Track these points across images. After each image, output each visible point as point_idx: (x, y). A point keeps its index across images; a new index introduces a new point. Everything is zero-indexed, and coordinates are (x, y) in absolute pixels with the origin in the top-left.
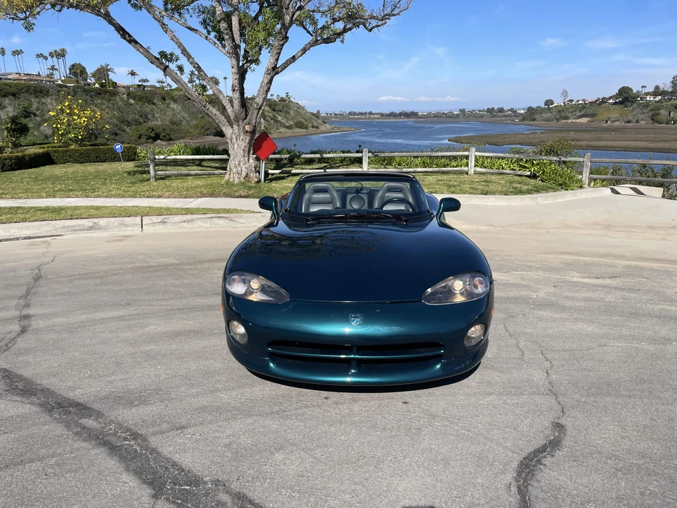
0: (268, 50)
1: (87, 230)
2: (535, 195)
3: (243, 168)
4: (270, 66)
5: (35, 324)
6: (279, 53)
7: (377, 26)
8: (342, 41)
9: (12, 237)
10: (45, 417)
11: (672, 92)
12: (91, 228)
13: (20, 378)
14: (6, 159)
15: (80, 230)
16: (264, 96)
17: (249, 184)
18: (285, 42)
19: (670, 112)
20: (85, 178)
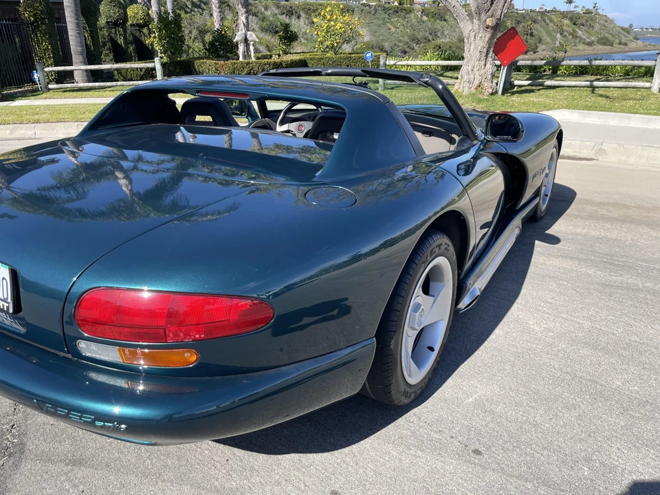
3: (477, 75)
17: (481, 96)
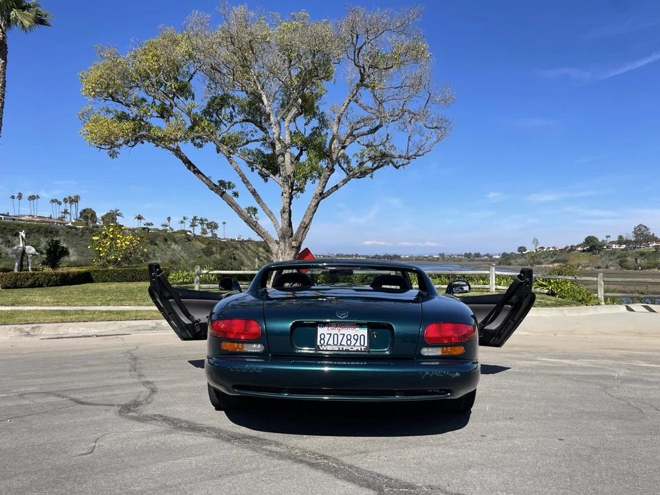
0: (311, 181)
1: (150, 330)
2: (561, 308)
4: (318, 192)
5: (160, 387)
6: (326, 182)
7: (403, 165)
8: (372, 177)
9: (80, 335)
10: (227, 445)
11: (636, 242)
12: (154, 328)
13: (180, 421)
14: (52, 275)
15: (144, 330)
16: (311, 217)
18: (332, 173)
19: (636, 259)
20: (131, 291)
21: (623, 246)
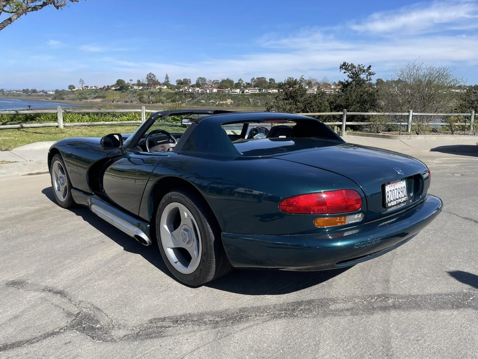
11: (148, 85)
19: (149, 96)
21: (141, 88)
